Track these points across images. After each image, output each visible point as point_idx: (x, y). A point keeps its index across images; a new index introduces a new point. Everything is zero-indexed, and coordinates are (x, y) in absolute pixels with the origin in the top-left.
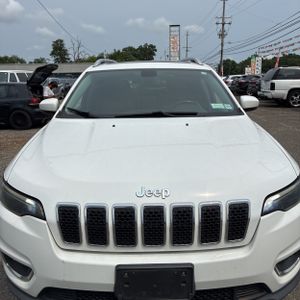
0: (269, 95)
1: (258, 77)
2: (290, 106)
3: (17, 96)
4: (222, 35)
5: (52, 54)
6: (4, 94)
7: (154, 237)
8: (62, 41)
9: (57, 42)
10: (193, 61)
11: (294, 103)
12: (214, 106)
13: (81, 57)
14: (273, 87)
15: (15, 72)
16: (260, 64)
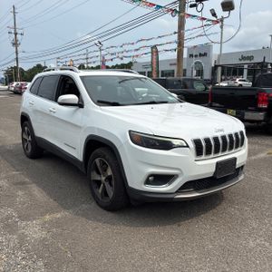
4: (16, 44)
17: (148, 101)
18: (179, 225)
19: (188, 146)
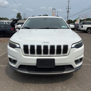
0: (81, 29)
1: (78, 24)
2: (87, 33)
3: (7, 28)
4: (68, 12)
5: (17, 17)
6: (4, 28)
8: (20, 13)
9: (18, 13)
10: (57, 16)
11: (89, 32)
12: (62, 27)
13: (25, 18)
14: (82, 27)
15: (7, 22)
16: (79, 21)
19: (20, 48)
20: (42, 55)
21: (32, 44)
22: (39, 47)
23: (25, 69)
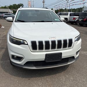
7: (53, 47)
17: (41, 21)
18: (29, 79)
20: (50, 50)
21: (40, 40)
22: (47, 43)
23: (32, 65)
